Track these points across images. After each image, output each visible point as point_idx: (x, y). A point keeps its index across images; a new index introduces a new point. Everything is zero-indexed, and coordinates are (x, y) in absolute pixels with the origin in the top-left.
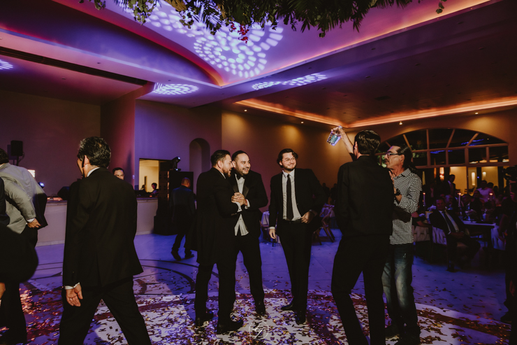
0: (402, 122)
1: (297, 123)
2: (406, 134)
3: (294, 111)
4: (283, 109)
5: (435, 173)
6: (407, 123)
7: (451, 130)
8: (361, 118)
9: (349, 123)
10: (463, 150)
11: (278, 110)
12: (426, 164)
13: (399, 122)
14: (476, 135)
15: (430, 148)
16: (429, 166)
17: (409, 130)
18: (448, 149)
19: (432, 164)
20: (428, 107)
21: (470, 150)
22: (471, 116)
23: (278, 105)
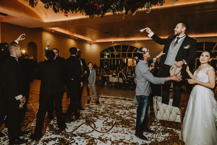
0: (113, 42)
1: (74, 39)
2: (114, 46)
3: (73, 34)
4: (69, 32)
5: (123, 60)
6: (115, 42)
7: (129, 46)
8: (99, 39)
9: (94, 40)
10: (132, 53)
11: (67, 32)
12: (120, 57)
13: (112, 42)
14: (136, 48)
15: (122, 52)
16: (121, 58)
17: (115, 45)
18: (127, 53)
19: (122, 57)
20: (122, 37)
21: (134, 53)
22: (134, 42)
23: (67, 31)
